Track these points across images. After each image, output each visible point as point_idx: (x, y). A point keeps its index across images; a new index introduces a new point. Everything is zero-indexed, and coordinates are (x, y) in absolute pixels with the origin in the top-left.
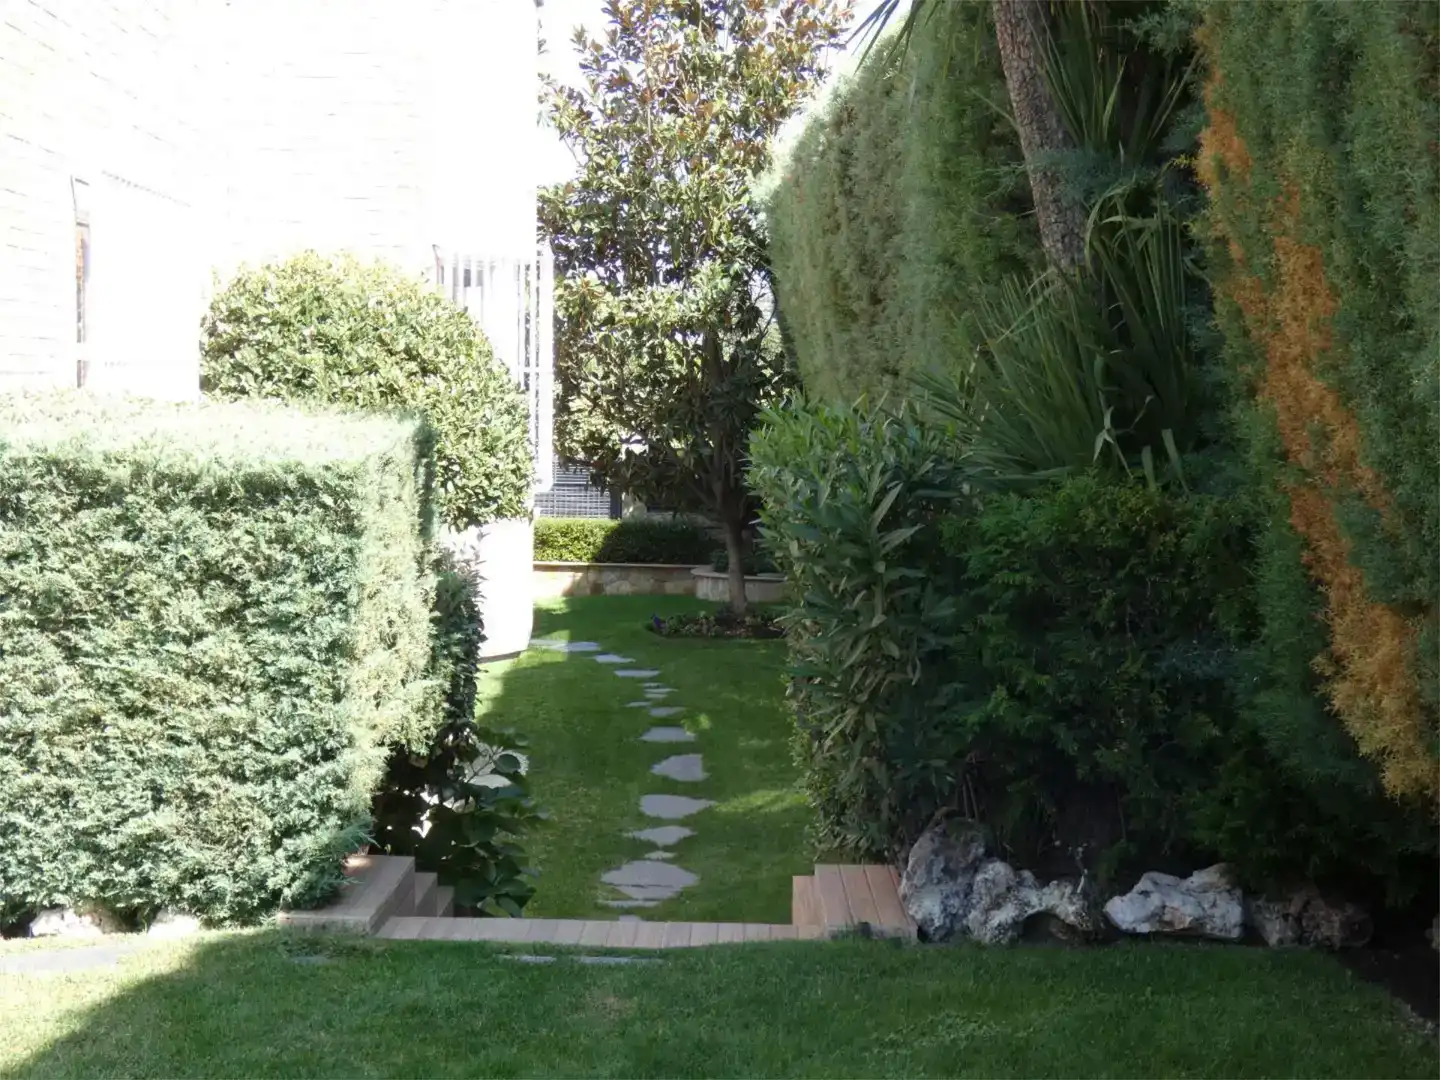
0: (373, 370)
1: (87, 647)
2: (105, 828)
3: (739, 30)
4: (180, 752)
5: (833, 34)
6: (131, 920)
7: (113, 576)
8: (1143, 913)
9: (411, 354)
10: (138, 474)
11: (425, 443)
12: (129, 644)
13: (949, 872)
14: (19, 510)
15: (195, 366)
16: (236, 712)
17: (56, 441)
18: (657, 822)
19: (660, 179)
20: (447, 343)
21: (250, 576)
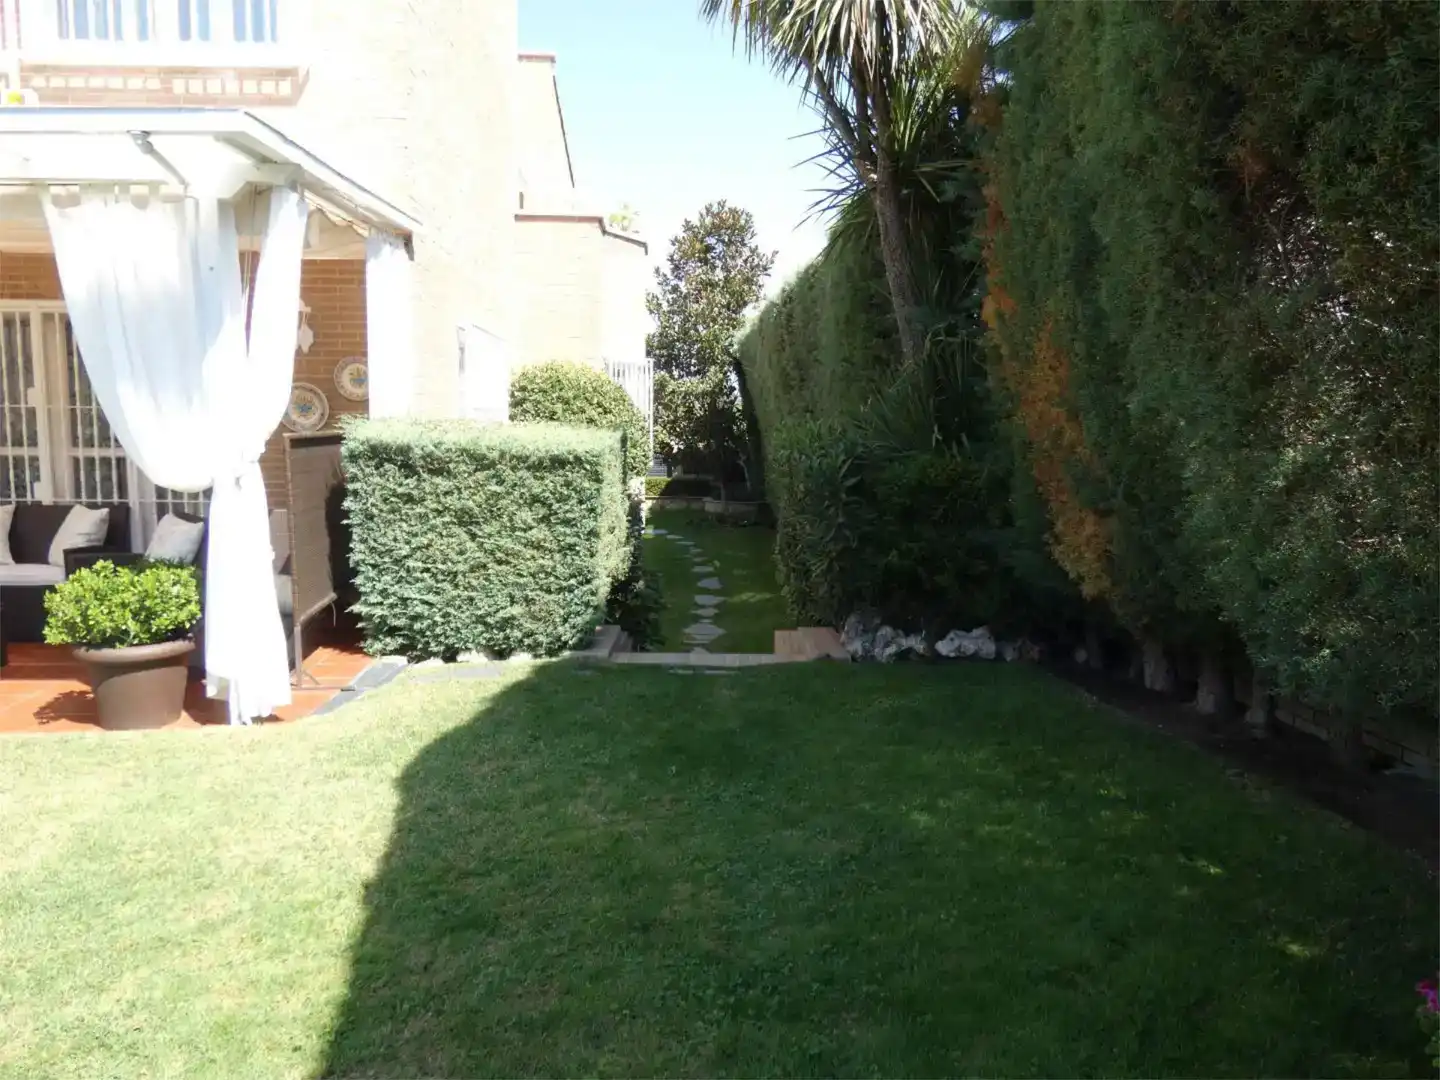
0: (583, 412)
1: (480, 533)
2: (489, 614)
3: (726, 269)
4: (522, 581)
5: (766, 269)
6: (501, 654)
7: (491, 502)
8: (953, 648)
9: (599, 405)
10: (502, 455)
11: (624, 440)
12: (499, 532)
13: (865, 631)
14: (449, 472)
15: (507, 411)
16: (548, 563)
17: (464, 440)
18: (703, 607)
19: (692, 332)
20: (614, 400)
21: (553, 501)
